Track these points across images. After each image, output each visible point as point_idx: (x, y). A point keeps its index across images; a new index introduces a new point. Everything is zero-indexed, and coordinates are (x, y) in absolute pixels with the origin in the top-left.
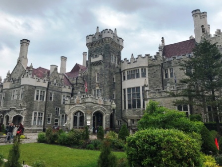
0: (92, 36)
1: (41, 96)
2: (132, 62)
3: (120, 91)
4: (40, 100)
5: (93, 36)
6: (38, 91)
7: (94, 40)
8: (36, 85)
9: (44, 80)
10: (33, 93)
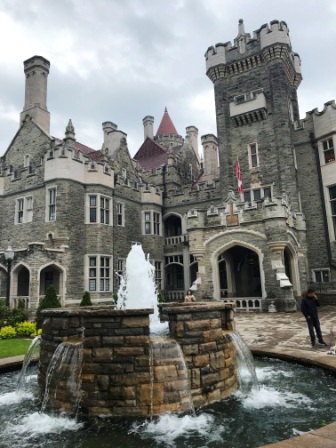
0: (225, 45)
1: (102, 210)
3: (317, 192)
4: (102, 221)
5: (229, 47)
6: (93, 197)
7: (234, 56)
8: (87, 182)
9: (107, 169)
10: (82, 203)
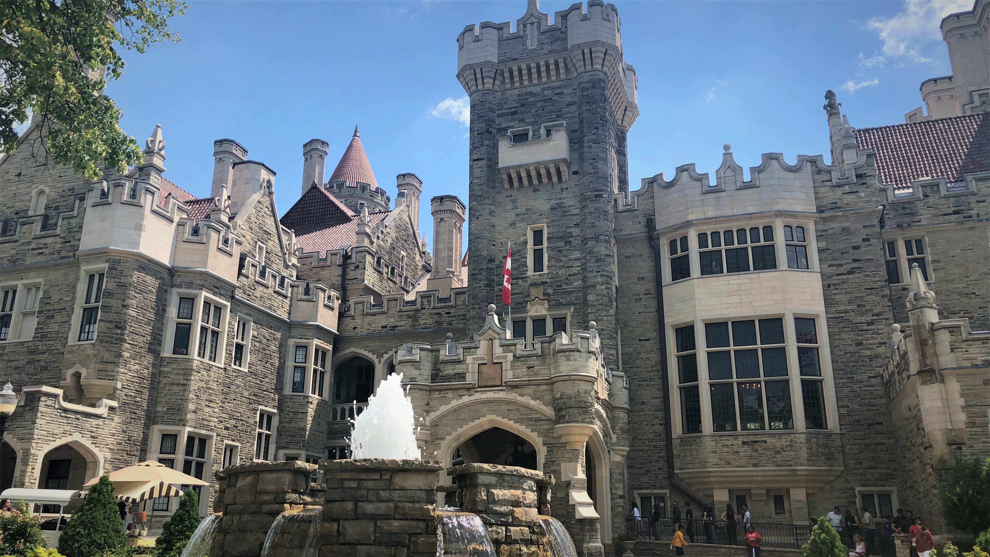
0: (499, 28)
1: (204, 329)
2: (730, 187)
3: (653, 334)
4: (201, 354)
5: (506, 33)
6: (187, 300)
7: (516, 50)
8: (178, 264)
10: (160, 309)
